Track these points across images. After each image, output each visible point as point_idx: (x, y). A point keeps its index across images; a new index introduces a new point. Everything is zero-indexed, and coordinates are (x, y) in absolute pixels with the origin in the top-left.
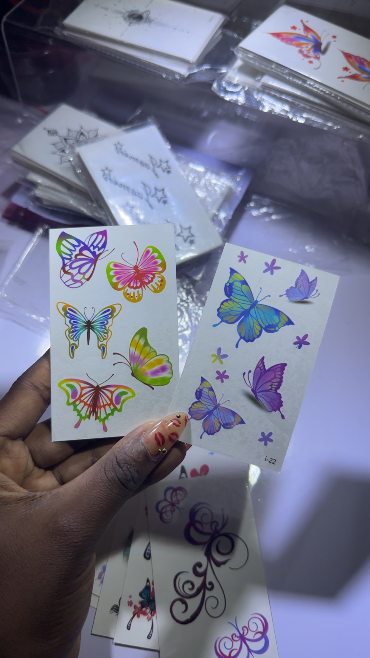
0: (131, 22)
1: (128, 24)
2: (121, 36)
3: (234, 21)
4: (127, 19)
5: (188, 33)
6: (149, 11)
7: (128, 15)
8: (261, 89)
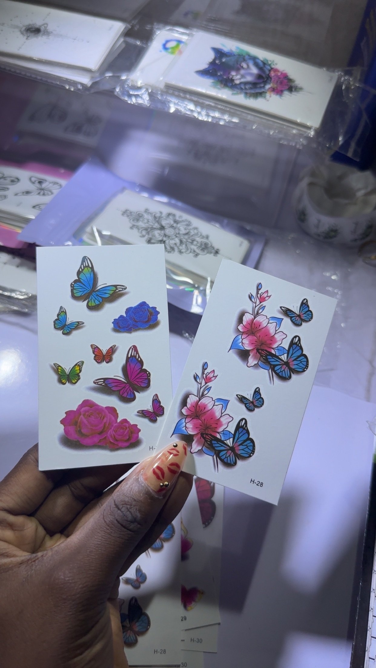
0: (28, 35)
1: (25, 37)
2: (18, 50)
3: (136, 28)
4: (24, 33)
5: (88, 42)
6: (47, 24)
7: (25, 29)
8: (165, 90)
